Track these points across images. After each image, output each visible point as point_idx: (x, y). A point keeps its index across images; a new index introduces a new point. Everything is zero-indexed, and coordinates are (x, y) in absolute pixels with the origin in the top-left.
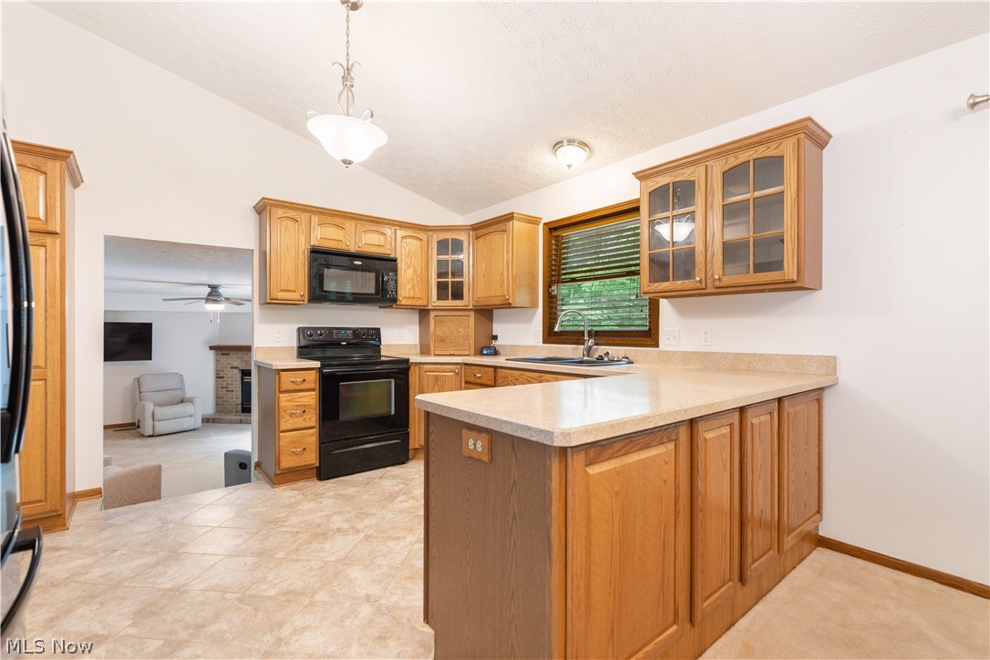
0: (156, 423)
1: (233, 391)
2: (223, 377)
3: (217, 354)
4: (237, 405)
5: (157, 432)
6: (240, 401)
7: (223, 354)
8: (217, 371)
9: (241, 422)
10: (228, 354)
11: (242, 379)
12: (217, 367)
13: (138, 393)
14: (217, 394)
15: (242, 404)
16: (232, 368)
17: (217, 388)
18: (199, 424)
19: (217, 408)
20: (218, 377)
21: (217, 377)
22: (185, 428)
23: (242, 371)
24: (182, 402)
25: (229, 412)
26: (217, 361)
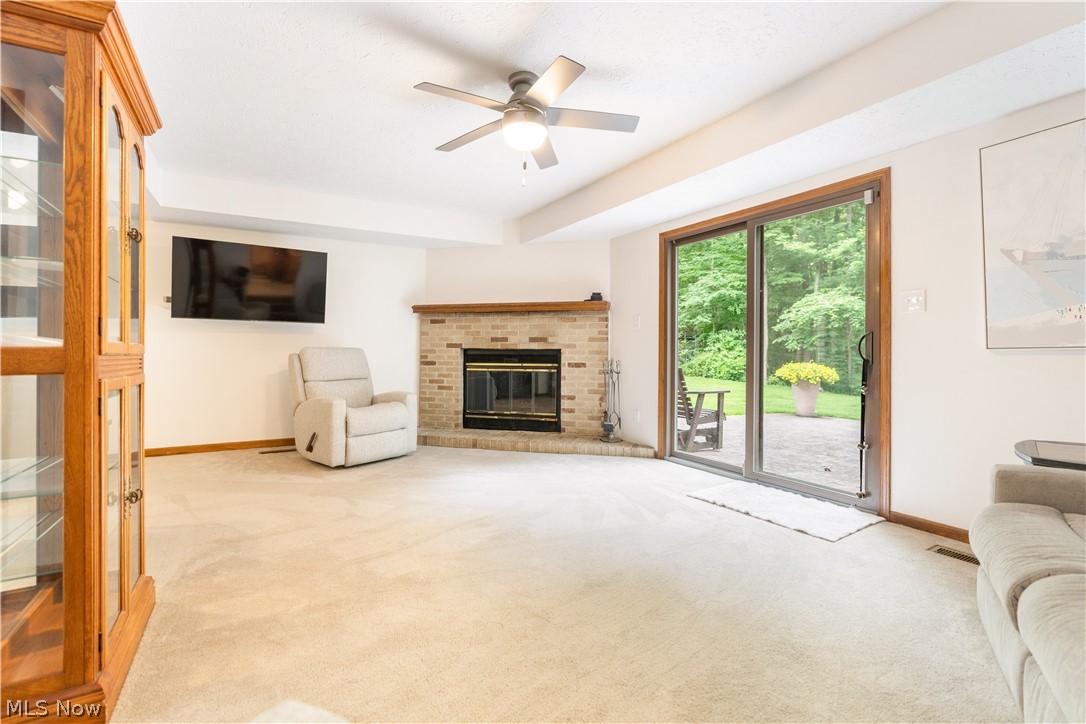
0: (350, 440)
1: (450, 388)
2: (433, 363)
3: (422, 322)
4: (457, 413)
5: (353, 460)
6: (461, 408)
7: (433, 322)
8: (422, 351)
10: (443, 321)
11: (465, 367)
12: (421, 345)
13: (300, 381)
14: (422, 393)
15: (465, 413)
16: (449, 346)
17: (421, 381)
18: (413, 444)
19: (422, 417)
20: (425, 362)
21: (423, 363)
22: (395, 451)
23: (465, 351)
24: (372, 402)
25: (444, 426)
26: (422, 333)
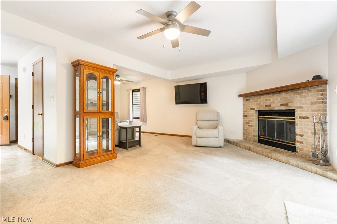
0: (197, 138)
1: (252, 126)
2: (247, 116)
3: (244, 100)
4: (254, 136)
5: (198, 145)
6: (257, 134)
8: (244, 111)
9: (250, 149)
10: (249, 100)
11: (258, 118)
12: (244, 109)
13: (196, 120)
14: (244, 127)
15: (259, 137)
16: (251, 109)
17: (244, 123)
18: (222, 143)
19: (244, 136)
21: (244, 116)
22: (213, 145)
23: (258, 111)
25: (250, 141)
26: (244, 105)
